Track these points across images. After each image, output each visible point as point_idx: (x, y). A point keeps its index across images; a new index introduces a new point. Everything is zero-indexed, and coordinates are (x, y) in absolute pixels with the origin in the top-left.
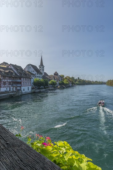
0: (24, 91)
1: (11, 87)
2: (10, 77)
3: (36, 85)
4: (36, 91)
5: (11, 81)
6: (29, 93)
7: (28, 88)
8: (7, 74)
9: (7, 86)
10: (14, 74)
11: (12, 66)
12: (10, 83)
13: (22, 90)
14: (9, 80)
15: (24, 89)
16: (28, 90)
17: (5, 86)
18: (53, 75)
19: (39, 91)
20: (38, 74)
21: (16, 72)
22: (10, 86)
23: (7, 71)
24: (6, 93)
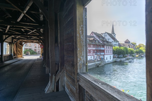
0: (107, 60)
1: (95, 56)
2: (94, 45)
3: (116, 54)
4: (117, 61)
5: (95, 48)
6: (111, 62)
7: (110, 56)
8: (92, 42)
9: (91, 54)
10: (97, 42)
11: (94, 34)
12: (94, 51)
13: (105, 58)
14: (93, 48)
15: (107, 58)
16: (110, 59)
17: (90, 54)
18: (124, 43)
19: (120, 60)
20: (114, 42)
21: (98, 39)
22: (94, 54)
23: (92, 39)
24: (93, 62)
